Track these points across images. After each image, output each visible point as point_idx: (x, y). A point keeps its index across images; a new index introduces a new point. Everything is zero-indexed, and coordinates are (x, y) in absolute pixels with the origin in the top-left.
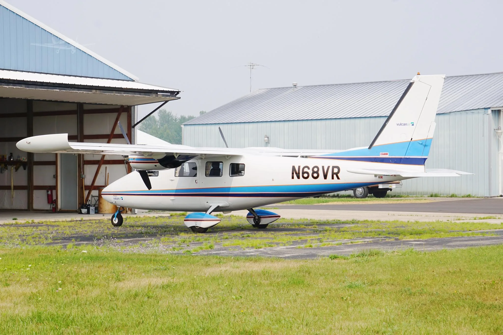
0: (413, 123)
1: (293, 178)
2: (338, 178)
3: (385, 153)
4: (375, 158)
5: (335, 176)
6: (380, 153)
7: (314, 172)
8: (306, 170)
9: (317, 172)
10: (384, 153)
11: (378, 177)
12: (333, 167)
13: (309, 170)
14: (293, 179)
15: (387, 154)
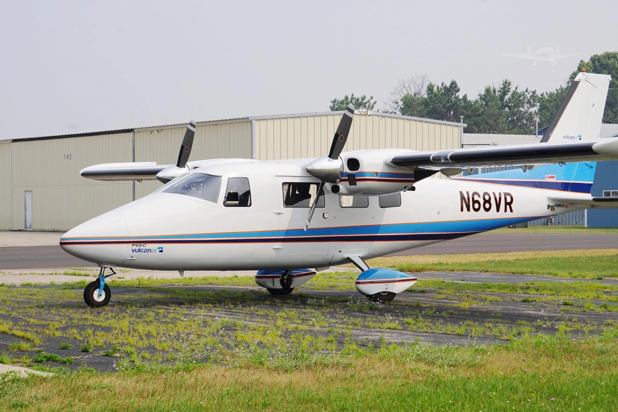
0: (580, 136)
1: (462, 210)
2: (511, 211)
3: (552, 176)
4: (540, 182)
5: (508, 206)
6: (545, 176)
7: (486, 201)
8: (476, 198)
9: (489, 201)
10: (550, 176)
11: (550, 208)
12: (506, 194)
13: (480, 198)
14: (462, 212)
15: (553, 177)
